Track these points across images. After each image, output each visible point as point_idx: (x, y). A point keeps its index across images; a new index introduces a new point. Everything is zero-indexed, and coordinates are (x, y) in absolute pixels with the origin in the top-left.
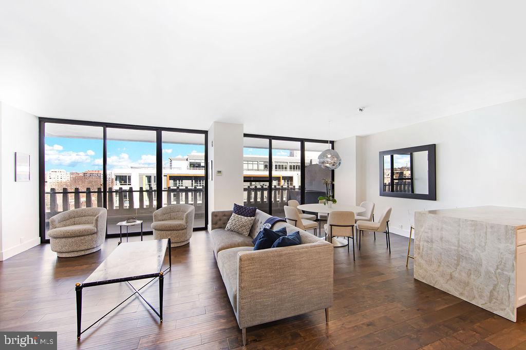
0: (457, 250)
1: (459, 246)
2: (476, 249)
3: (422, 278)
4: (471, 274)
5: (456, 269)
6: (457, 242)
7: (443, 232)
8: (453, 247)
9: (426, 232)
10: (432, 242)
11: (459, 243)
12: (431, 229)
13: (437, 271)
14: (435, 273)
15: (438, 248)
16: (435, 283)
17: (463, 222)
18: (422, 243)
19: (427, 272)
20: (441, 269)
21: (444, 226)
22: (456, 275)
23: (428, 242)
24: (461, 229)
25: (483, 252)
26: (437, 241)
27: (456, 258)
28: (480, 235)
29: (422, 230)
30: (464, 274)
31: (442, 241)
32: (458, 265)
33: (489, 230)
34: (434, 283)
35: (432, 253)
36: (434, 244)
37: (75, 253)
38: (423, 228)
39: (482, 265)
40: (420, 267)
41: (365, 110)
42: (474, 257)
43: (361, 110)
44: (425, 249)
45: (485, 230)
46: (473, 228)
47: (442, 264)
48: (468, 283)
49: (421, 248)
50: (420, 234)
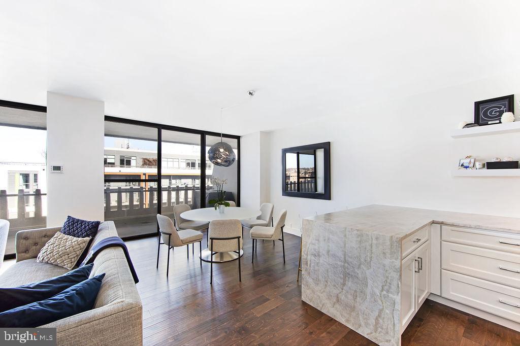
0: (344, 266)
1: (345, 261)
2: (362, 266)
3: (310, 300)
4: (356, 296)
5: (343, 290)
6: (343, 257)
7: (330, 245)
8: (339, 263)
9: (313, 244)
10: (319, 256)
11: (345, 258)
12: (318, 240)
13: (324, 291)
14: (322, 295)
15: (325, 264)
16: (323, 306)
17: (349, 231)
18: (309, 257)
19: (314, 293)
20: (328, 288)
21: (331, 236)
22: (343, 297)
23: (315, 255)
24: (347, 240)
25: (368, 269)
26: (324, 255)
27: (342, 276)
28: (365, 249)
29: (310, 241)
30: (350, 297)
31: (328, 255)
32: (344, 284)
33: (374, 242)
34: (321, 306)
35: (319, 270)
36: (321, 259)
38: (311, 238)
39: (367, 285)
40: (308, 286)
41: (255, 94)
42: (360, 276)
43: (250, 93)
44: (312, 265)
45: (370, 242)
46: (359, 239)
47: (329, 283)
48: (354, 307)
49: (309, 263)
50: (308, 246)
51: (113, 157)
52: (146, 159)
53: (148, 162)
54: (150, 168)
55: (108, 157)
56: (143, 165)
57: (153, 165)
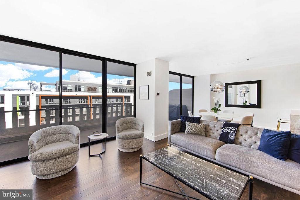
9: (299, 125)
37: (62, 172)
38: (297, 123)
41: (250, 60)
51: (71, 86)
52: (90, 87)
53: (91, 89)
54: (92, 92)
55: (68, 86)
56: (88, 90)
57: (94, 90)
